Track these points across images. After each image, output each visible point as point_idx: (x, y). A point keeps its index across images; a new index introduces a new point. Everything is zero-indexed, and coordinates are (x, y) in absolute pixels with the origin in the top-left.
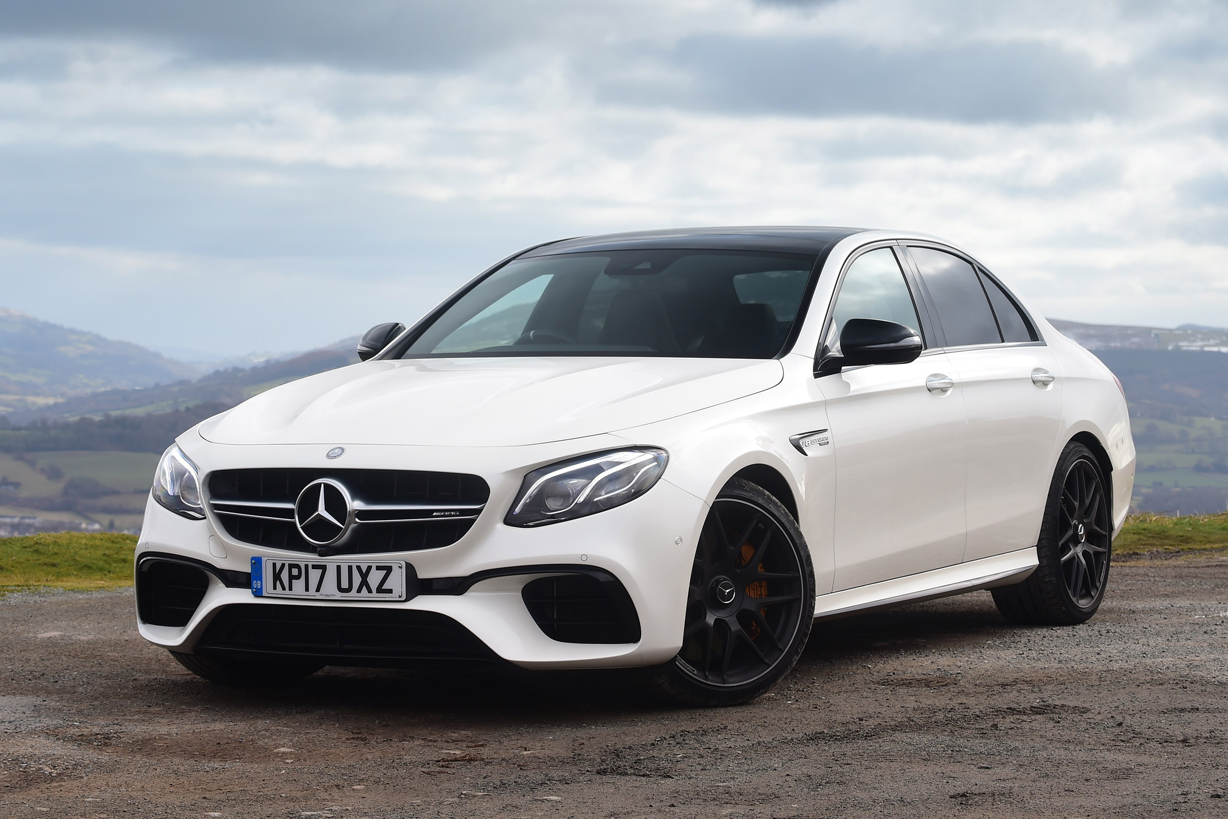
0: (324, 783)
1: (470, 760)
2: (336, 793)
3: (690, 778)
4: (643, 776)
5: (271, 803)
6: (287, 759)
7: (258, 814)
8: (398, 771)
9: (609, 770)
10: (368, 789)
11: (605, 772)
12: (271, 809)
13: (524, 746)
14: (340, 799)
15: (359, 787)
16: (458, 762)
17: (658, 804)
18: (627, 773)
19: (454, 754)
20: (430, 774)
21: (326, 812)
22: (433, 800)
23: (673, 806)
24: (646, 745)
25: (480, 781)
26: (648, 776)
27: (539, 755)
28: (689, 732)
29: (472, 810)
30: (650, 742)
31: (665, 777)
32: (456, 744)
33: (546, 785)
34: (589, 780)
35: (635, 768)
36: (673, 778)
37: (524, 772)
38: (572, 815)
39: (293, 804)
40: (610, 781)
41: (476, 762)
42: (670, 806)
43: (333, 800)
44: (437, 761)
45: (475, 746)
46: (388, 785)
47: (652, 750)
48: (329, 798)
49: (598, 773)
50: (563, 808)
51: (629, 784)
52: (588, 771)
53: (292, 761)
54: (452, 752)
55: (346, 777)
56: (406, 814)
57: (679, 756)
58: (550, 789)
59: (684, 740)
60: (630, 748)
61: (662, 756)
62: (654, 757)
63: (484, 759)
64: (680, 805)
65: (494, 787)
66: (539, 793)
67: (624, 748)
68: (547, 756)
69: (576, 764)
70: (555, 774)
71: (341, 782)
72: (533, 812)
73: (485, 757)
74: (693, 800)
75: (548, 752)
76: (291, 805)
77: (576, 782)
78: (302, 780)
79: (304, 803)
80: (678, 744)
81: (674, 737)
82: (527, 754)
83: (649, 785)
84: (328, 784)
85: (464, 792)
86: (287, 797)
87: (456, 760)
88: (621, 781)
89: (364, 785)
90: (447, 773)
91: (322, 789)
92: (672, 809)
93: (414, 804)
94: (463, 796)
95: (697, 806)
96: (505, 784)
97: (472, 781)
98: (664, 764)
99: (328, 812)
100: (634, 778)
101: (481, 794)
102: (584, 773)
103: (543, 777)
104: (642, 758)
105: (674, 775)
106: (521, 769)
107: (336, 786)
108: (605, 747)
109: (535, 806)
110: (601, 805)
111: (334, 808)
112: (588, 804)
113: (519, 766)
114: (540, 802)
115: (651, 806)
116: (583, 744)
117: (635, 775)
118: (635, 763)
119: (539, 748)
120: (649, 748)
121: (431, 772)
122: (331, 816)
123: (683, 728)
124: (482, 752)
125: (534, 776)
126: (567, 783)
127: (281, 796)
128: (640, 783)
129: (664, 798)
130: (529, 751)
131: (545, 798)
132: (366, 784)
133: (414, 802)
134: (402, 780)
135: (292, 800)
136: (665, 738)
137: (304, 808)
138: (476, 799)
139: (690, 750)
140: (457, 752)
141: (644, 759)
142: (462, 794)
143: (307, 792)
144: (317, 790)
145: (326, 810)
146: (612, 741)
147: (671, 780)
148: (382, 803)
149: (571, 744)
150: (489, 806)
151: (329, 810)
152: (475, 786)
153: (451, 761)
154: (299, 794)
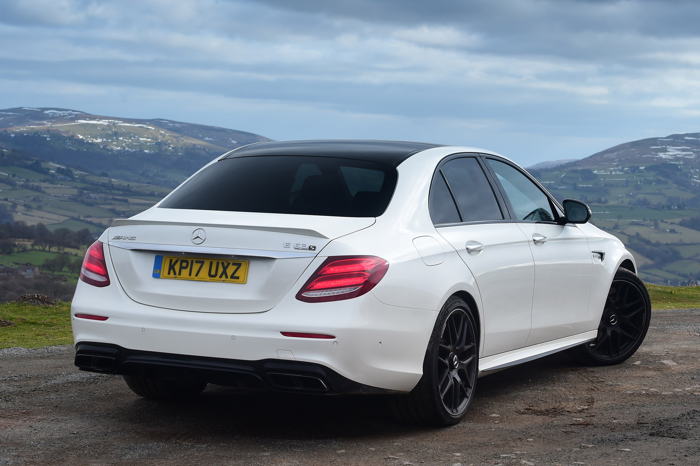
0: (513, 436)
1: (587, 425)
2: (519, 443)
3: (696, 440)
4: (673, 437)
5: (486, 448)
6: (496, 421)
7: (479, 455)
8: (550, 430)
9: (655, 434)
10: (535, 441)
11: (654, 435)
12: (486, 452)
13: (614, 417)
14: (521, 446)
15: (530, 440)
16: (581, 426)
17: (679, 455)
18: (664, 436)
19: (579, 420)
20: (566, 433)
21: (513, 455)
22: (567, 448)
23: (686, 456)
24: (675, 418)
25: (591, 438)
26: (675, 437)
27: (621, 422)
28: (696, 411)
29: (586, 456)
30: (677, 417)
31: (683, 438)
32: (580, 415)
33: (624, 441)
34: (646, 439)
35: (669, 432)
36: (687, 439)
37: (614, 433)
38: (636, 460)
39: (497, 449)
40: (655, 440)
41: (590, 426)
42: (685, 456)
43: (517, 447)
44: (570, 425)
45: (590, 416)
46: (545, 439)
47: (677, 421)
48: (515, 445)
49: (650, 435)
50: (632, 456)
51: (665, 442)
52: (645, 433)
53: (498, 422)
54: (578, 419)
55: (524, 434)
56: (553, 457)
57: (691, 426)
58: (625, 444)
59: (694, 416)
60: (667, 420)
61: (682, 426)
62: (678, 426)
63: (593, 424)
64: (690, 456)
65: (598, 442)
66: (620, 446)
67: (664, 420)
68: (625, 423)
69: (639, 429)
70: (629, 434)
71: (521, 437)
72: (616, 458)
73: (594, 423)
74: (697, 453)
75: (626, 421)
76: (496, 449)
77: (639, 440)
78: (503, 435)
79: (503, 448)
80: (691, 418)
81: (689, 414)
82: (616, 422)
83: (675, 443)
84: (515, 438)
85: (583, 445)
86: (494, 444)
87: (580, 424)
88: (661, 440)
89: (533, 438)
90: (575, 432)
91: (512, 440)
92: (686, 458)
93: (558, 451)
94: (582, 447)
95: (698, 456)
96: (603, 440)
97: (587, 438)
98: (683, 431)
99: (514, 455)
100: (668, 438)
101: (591, 446)
102: (643, 435)
103: (622, 436)
104: (672, 427)
105: (688, 437)
106: (612, 431)
107: (519, 438)
108: (654, 419)
109: (617, 454)
110: (650, 454)
111: (518, 452)
112: (644, 454)
113: (611, 429)
114: (620, 452)
115: (675, 456)
116: (643, 417)
117: (668, 437)
118: (669, 429)
119: (622, 418)
120: (676, 420)
121: (567, 431)
122: (515, 457)
123: (694, 408)
124: (593, 420)
125: (618, 435)
126: (634, 441)
127: (491, 444)
128: (671, 442)
129: (682, 451)
130: (617, 420)
131: (623, 449)
132: (534, 438)
133: (557, 449)
134: (552, 436)
135: (496, 446)
136: (684, 415)
137: (502, 452)
138: (588, 449)
139: (696, 423)
140: (581, 420)
141: (673, 427)
142: (582, 446)
143: (505, 442)
144: (510, 440)
145: (514, 454)
146: (658, 415)
147: (686, 440)
148: (541, 449)
149: (638, 417)
150: (595, 453)
151: (514, 453)
152: (588, 441)
153: (578, 425)
154: (500, 443)
